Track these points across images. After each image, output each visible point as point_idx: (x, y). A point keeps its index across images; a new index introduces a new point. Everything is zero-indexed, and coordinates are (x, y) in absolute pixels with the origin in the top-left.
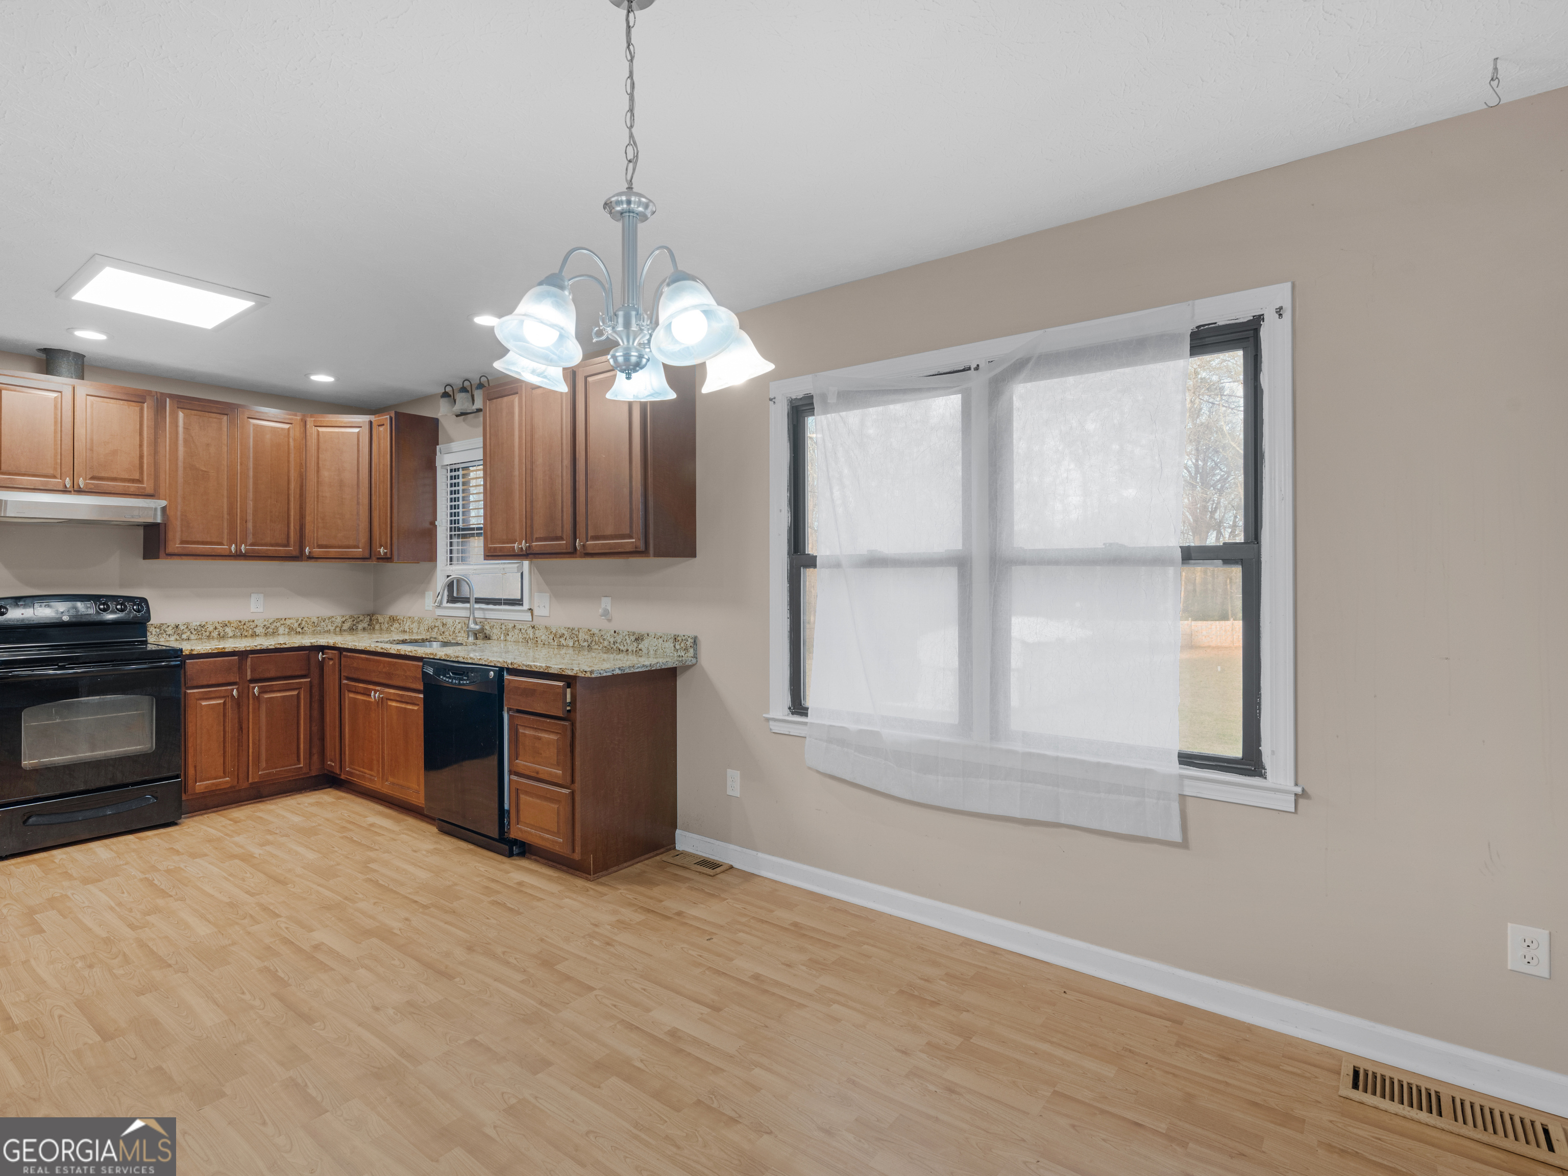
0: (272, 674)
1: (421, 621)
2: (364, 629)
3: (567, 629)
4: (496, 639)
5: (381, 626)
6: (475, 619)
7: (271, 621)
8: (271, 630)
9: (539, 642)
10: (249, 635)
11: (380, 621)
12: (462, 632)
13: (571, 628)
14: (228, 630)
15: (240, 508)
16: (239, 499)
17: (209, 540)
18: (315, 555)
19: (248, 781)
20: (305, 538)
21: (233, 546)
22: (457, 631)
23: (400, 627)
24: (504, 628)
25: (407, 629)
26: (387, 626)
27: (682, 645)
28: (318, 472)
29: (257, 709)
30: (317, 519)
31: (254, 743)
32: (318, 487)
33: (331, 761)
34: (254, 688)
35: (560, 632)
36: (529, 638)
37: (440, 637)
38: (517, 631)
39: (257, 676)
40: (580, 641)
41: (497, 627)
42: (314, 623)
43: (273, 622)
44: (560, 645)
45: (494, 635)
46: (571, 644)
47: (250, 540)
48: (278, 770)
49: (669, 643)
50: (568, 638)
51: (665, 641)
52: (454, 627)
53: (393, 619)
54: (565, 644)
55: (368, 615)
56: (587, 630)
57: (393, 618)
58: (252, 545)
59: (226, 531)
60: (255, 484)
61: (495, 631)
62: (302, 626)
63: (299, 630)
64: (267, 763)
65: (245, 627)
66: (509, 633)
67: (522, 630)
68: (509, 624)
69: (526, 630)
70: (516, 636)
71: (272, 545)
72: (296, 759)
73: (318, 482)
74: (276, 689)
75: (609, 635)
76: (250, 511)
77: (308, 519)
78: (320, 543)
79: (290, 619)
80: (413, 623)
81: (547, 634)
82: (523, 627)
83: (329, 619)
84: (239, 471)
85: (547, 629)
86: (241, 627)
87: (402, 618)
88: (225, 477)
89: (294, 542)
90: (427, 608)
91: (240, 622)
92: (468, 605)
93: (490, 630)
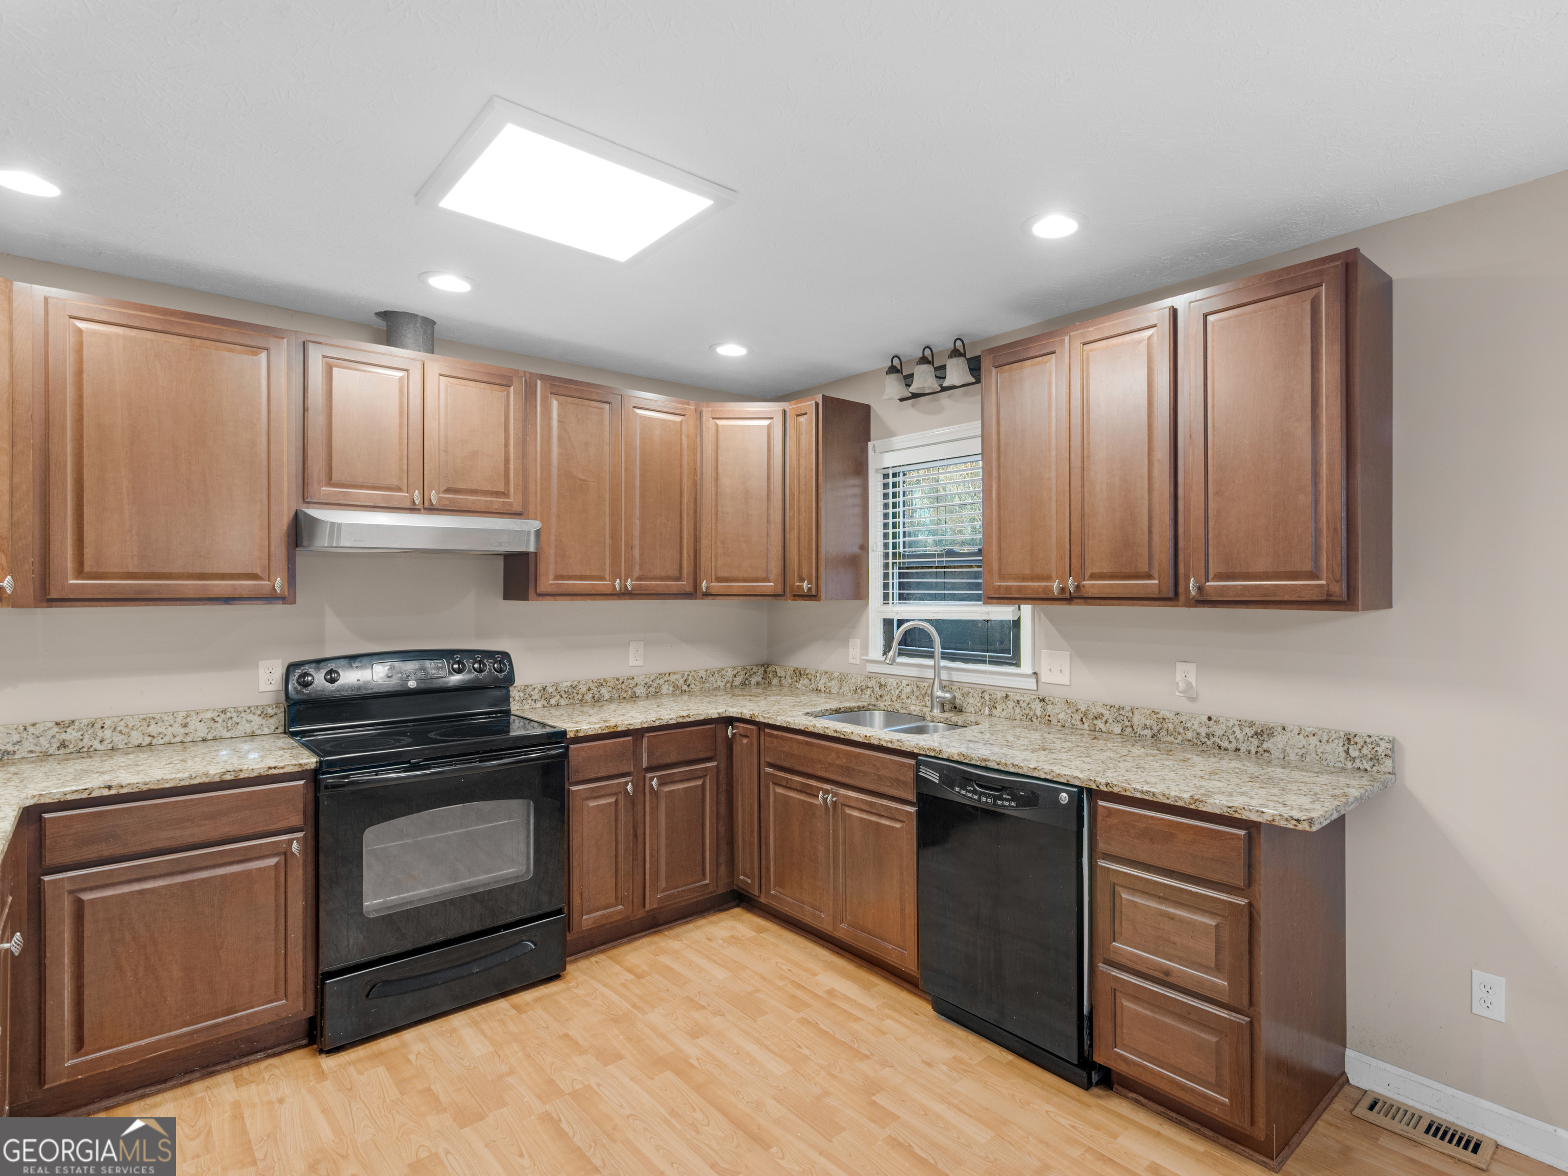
0: (673, 759)
1: (843, 678)
2: (758, 684)
3: (1108, 707)
4: (973, 712)
5: (780, 681)
6: (941, 681)
7: (653, 677)
8: (654, 690)
9: (1054, 721)
10: (628, 697)
11: (779, 674)
12: (914, 698)
13: (1117, 707)
14: (604, 691)
15: (625, 529)
16: (623, 518)
17: (588, 573)
18: (714, 592)
19: (644, 907)
20: (700, 568)
21: (618, 581)
22: (903, 696)
23: (811, 684)
24: (987, 697)
25: (821, 686)
26: (790, 681)
27: (1365, 751)
28: (717, 479)
29: (655, 809)
30: (716, 542)
31: (652, 856)
32: (717, 501)
33: (745, 875)
34: (652, 779)
35: (1094, 710)
36: (1035, 714)
37: (882, 705)
38: (1011, 704)
39: (655, 763)
40: (1135, 728)
41: (975, 695)
42: (702, 678)
43: (655, 679)
44: (1095, 731)
45: (969, 705)
46: (1117, 730)
47: (637, 572)
48: (680, 889)
49: (1334, 745)
50: (1110, 721)
51: (1324, 740)
52: (899, 690)
53: (799, 674)
54: (1104, 729)
55: (763, 665)
56: (1150, 711)
57: (800, 671)
58: (639, 579)
59: (608, 561)
60: (643, 496)
61: (971, 700)
62: (688, 682)
63: (685, 687)
64: (667, 882)
65: (623, 686)
66: (997, 705)
67: (1021, 702)
68: (997, 693)
69: (1029, 704)
70: (1011, 711)
71: (662, 579)
72: (701, 873)
73: (717, 493)
74: (677, 779)
75: (1196, 723)
76: (636, 533)
77: (705, 542)
78: (719, 575)
79: (674, 673)
80: (831, 680)
81: (1069, 712)
82: (1022, 698)
83: (719, 672)
84: (623, 480)
85: (1069, 704)
86: (619, 686)
87: (814, 673)
88: (608, 488)
89: (687, 574)
90: (851, 661)
91: (618, 680)
92: (930, 662)
93: (962, 699)
